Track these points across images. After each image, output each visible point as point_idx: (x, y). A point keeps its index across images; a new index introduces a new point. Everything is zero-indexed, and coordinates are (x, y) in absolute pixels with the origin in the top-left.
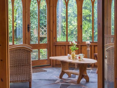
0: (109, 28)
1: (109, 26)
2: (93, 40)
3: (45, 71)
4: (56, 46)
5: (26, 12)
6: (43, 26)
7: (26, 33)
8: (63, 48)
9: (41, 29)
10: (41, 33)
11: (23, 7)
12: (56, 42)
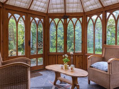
0: (85, 44)
1: (85, 42)
2: (74, 51)
3: (42, 75)
4: (49, 55)
5: (27, 32)
6: (40, 42)
7: (27, 47)
8: (54, 57)
9: (38, 43)
10: (38, 46)
11: (26, 28)
12: (49, 52)
